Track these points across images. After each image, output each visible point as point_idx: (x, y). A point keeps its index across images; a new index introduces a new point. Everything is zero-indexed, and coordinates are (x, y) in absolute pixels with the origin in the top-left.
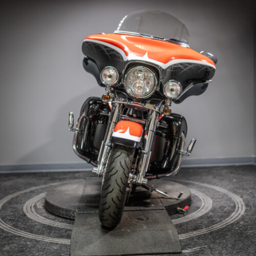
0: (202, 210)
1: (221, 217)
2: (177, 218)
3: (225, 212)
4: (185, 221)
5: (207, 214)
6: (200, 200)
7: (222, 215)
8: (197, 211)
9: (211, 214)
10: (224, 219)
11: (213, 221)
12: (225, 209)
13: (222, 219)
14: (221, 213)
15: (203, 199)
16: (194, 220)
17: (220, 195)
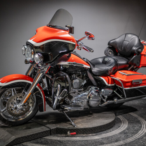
0: (122, 128)
1: (133, 133)
2: (106, 133)
3: (135, 130)
4: (111, 135)
5: (124, 131)
6: (121, 121)
7: (133, 132)
8: (119, 129)
9: (127, 131)
10: (134, 135)
11: (128, 136)
12: (136, 128)
13: (133, 135)
14: (132, 130)
15: (123, 121)
16: (116, 135)
17: (133, 118)
